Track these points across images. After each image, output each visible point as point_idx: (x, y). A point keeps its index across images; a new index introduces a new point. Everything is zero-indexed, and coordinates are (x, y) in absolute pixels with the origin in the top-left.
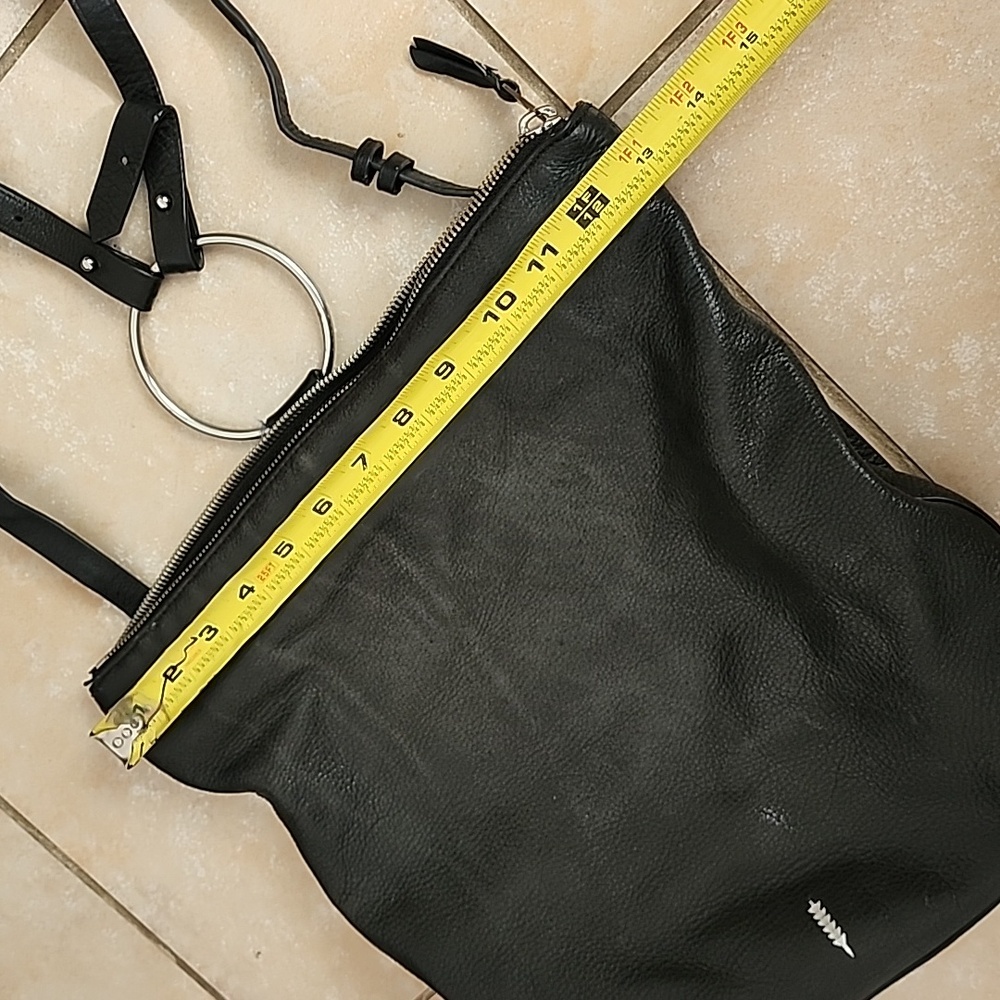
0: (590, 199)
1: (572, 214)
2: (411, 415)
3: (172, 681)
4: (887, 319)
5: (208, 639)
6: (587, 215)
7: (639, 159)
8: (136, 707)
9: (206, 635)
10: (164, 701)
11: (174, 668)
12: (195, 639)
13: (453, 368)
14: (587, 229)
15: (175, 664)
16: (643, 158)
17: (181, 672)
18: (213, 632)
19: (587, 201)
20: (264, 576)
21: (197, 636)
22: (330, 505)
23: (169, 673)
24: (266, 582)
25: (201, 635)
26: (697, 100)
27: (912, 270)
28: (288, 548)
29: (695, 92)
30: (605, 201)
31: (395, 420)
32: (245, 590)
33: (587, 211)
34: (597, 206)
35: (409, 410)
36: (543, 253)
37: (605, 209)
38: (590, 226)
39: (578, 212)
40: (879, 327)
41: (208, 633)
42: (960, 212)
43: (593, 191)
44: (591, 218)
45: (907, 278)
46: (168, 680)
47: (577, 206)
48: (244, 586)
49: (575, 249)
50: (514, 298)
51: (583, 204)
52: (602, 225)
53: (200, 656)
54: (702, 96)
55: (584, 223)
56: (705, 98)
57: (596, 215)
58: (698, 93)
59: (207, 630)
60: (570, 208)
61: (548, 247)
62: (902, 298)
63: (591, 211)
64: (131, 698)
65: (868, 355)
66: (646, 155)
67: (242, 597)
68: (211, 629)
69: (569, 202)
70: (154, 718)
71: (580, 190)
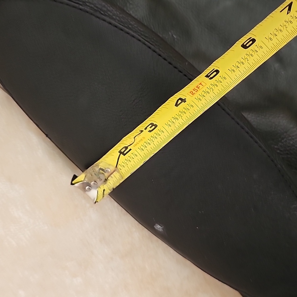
3: (124, 155)
5: (150, 131)
8: (101, 169)
9: (149, 129)
10: (119, 166)
11: (126, 148)
12: (142, 131)
15: (127, 146)
17: (130, 150)
18: (154, 127)
20: (194, 92)
21: (143, 129)
23: (122, 151)
24: (195, 96)
25: (146, 129)
32: (180, 101)
41: (151, 127)
46: (121, 155)
48: (180, 99)
53: (144, 140)
59: (151, 125)
64: (98, 166)
67: (177, 105)
68: (153, 125)
70: (112, 175)
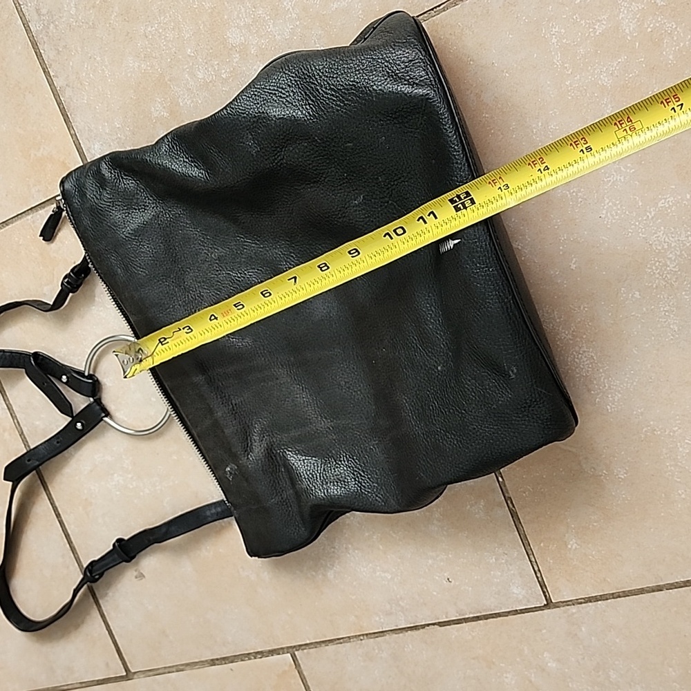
0: (465, 198)
1: (452, 201)
2: (328, 268)
3: (162, 345)
4: (208, 71)
5: (187, 333)
6: (460, 205)
7: (500, 188)
8: (141, 349)
9: (186, 330)
10: (155, 353)
11: (165, 339)
12: (180, 330)
13: (359, 253)
14: (458, 213)
15: (166, 337)
16: (503, 188)
17: (168, 342)
18: (190, 330)
19: (463, 198)
21: (181, 328)
22: (270, 294)
23: (162, 340)
25: (183, 329)
26: (544, 170)
27: (189, 50)
28: (241, 307)
29: (545, 165)
30: (473, 202)
31: (319, 266)
32: (213, 318)
33: (461, 203)
34: (468, 203)
35: (328, 265)
36: (429, 215)
37: (471, 207)
38: (460, 212)
39: (456, 202)
40: (211, 77)
42: (170, 17)
43: (468, 194)
44: (462, 208)
45: (192, 54)
46: (160, 343)
47: (456, 198)
48: (213, 315)
49: (447, 221)
50: (405, 232)
51: (460, 199)
52: (466, 215)
53: (180, 339)
54: (548, 169)
55: (457, 209)
56: (549, 171)
57: (465, 208)
58: (547, 166)
59: (188, 328)
60: (451, 197)
61: (432, 213)
62: (201, 60)
63: (463, 204)
65: (222, 87)
66: (505, 187)
67: (210, 320)
68: (190, 328)
69: (452, 194)
71: (460, 190)
